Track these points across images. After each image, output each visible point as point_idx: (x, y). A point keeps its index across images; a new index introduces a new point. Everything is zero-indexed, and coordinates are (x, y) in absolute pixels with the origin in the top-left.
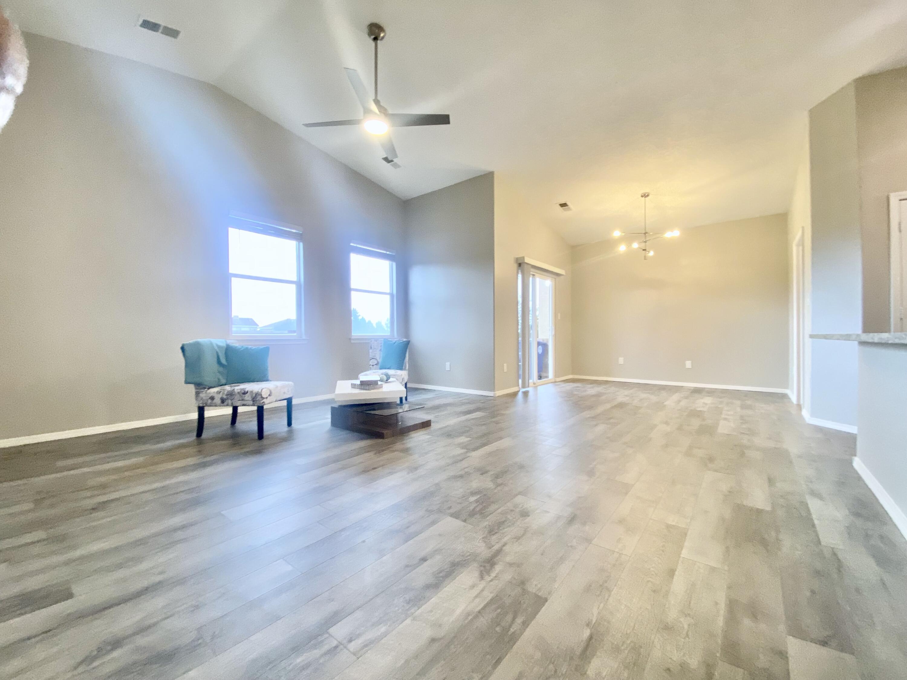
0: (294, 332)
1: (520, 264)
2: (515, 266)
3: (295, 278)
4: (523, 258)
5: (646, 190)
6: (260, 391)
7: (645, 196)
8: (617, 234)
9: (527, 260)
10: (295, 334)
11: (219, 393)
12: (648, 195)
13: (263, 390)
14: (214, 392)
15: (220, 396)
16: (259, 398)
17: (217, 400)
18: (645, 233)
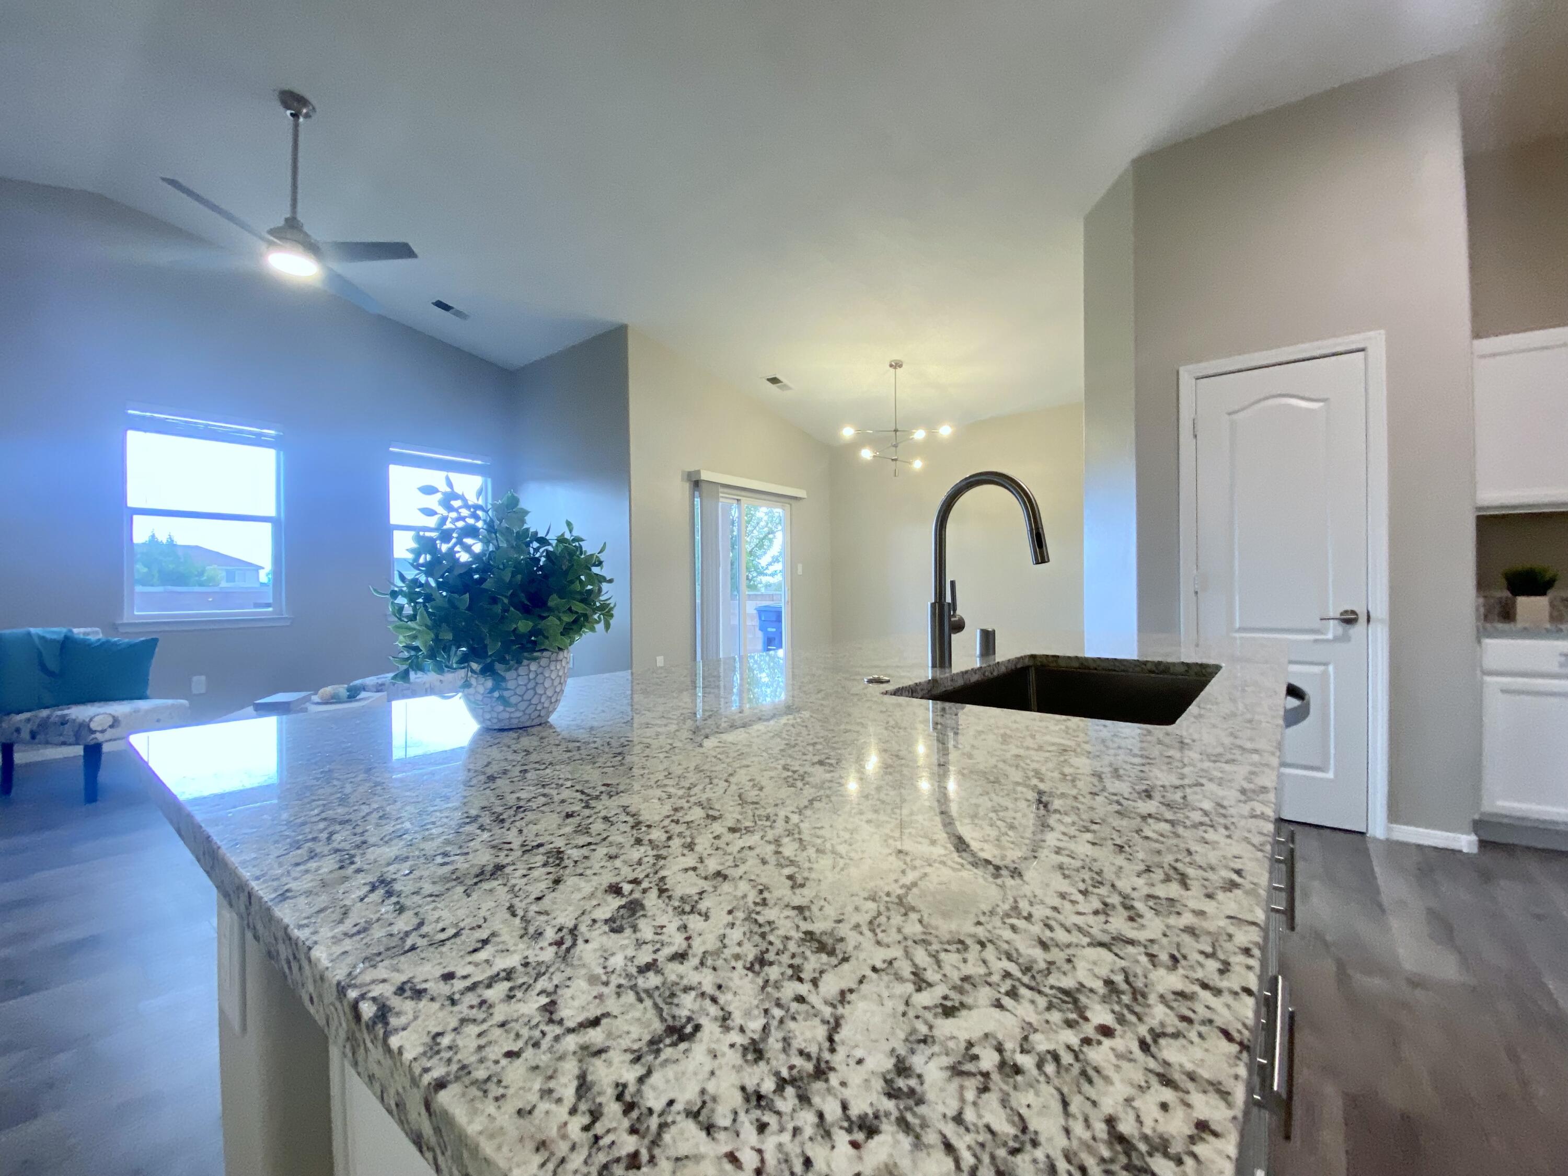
0: (268, 605)
1: (696, 484)
2: (687, 486)
3: (271, 511)
4: (698, 472)
5: (896, 357)
6: (87, 720)
7: (896, 365)
8: (848, 433)
9: (705, 476)
10: (270, 609)
11: (28, 720)
12: (901, 366)
13: (96, 719)
14: (21, 721)
15: (29, 726)
16: (84, 732)
17: (25, 735)
18: (896, 431)
